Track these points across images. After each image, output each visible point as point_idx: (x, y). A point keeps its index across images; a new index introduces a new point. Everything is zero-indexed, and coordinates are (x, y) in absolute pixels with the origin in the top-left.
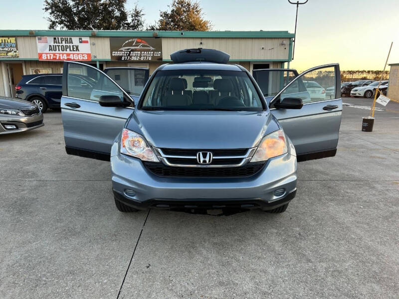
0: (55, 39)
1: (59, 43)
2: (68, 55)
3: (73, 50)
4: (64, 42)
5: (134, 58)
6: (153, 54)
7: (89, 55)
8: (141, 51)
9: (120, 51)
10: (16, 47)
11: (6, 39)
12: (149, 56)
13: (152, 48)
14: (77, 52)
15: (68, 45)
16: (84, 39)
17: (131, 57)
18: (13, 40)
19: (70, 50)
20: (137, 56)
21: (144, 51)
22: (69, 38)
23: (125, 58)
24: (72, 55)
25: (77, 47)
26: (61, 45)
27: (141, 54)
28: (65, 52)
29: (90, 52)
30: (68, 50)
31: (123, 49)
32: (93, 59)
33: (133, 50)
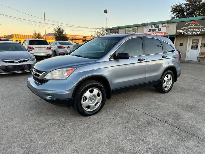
0: (152, 26)
1: (153, 28)
2: (156, 33)
3: (158, 31)
4: (155, 27)
5: (189, 33)
6: (202, 30)
7: (165, 33)
8: (194, 28)
9: (181, 30)
10: (137, 31)
11: (134, 28)
12: (198, 31)
13: (201, 26)
14: (160, 32)
15: (157, 28)
16: (164, 25)
17: (187, 32)
18: (136, 28)
19: (157, 31)
20: (191, 32)
21: (196, 28)
22: (157, 25)
23: (183, 33)
24: (157, 33)
25: (160, 29)
26: (153, 29)
27: (194, 30)
28: (155, 32)
29: (165, 31)
30: (156, 31)
31: (183, 28)
32: (166, 35)
33: (189, 29)
